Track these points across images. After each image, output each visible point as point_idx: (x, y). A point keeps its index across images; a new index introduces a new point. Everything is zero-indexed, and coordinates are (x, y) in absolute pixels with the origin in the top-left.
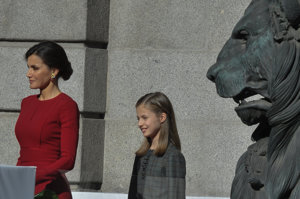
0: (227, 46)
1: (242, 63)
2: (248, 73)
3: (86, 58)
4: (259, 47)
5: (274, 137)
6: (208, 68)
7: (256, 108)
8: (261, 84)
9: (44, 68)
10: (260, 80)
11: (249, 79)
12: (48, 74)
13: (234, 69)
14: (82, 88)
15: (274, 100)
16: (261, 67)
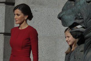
0: (66, 4)
1: (73, 11)
2: (75, 16)
3: (6, 10)
4: (80, 5)
5: (86, 44)
6: (58, 14)
7: (79, 31)
8: (81, 21)
9: (22, 15)
10: (80, 19)
11: (76, 19)
12: (24, 17)
13: (69, 14)
14: (4, 23)
15: (86, 28)
16: (81, 13)
